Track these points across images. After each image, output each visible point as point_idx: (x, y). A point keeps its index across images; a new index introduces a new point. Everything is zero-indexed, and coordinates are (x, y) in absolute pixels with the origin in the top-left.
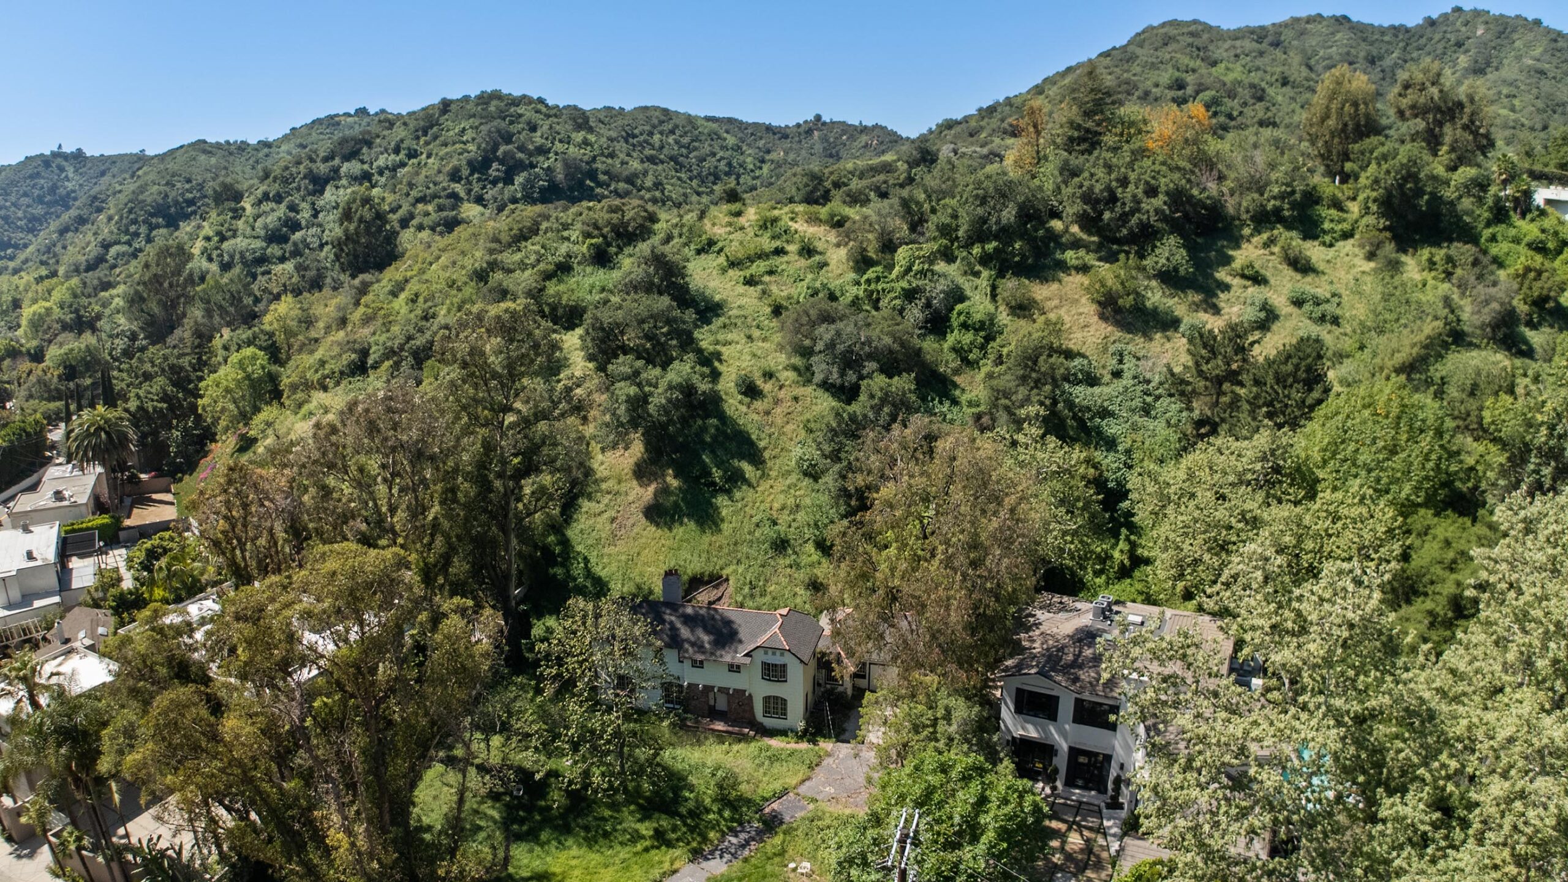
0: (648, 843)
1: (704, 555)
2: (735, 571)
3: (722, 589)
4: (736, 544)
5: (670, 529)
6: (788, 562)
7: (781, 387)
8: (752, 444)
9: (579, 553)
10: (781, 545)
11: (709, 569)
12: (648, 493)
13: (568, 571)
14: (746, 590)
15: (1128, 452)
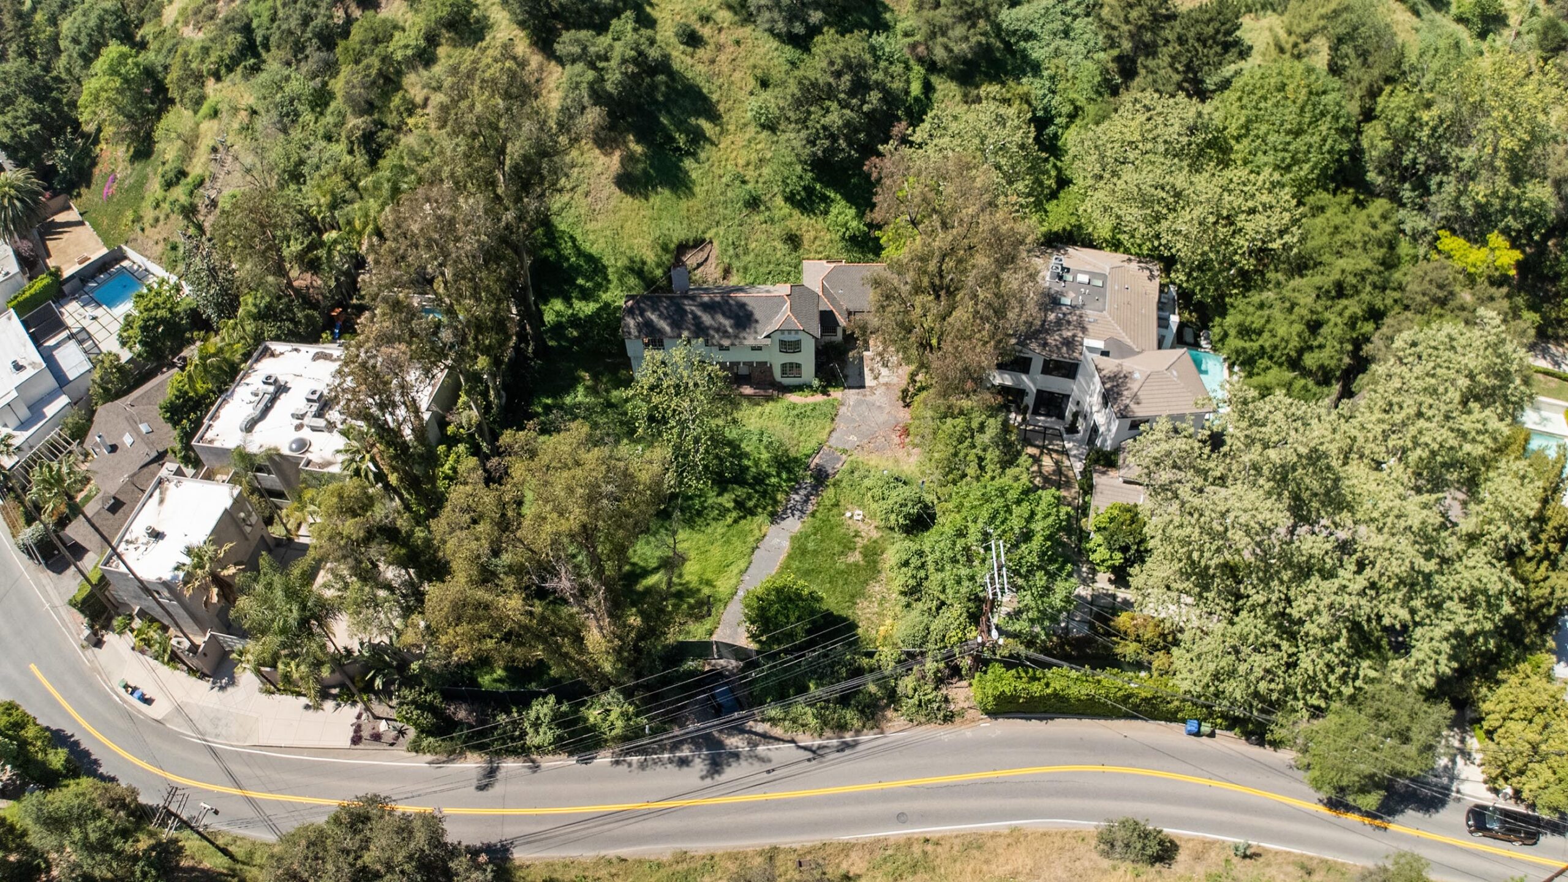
0: (734, 514)
1: (685, 222)
2: (717, 234)
3: (707, 250)
4: (712, 206)
5: (647, 199)
6: (762, 218)
7: (720, 30)
8: (705, 99)
10: (754, 203)
11: (692, 236)
12: (613, 162)
13: (558, 252)
14: (731, 252)
15: (1052, 78)
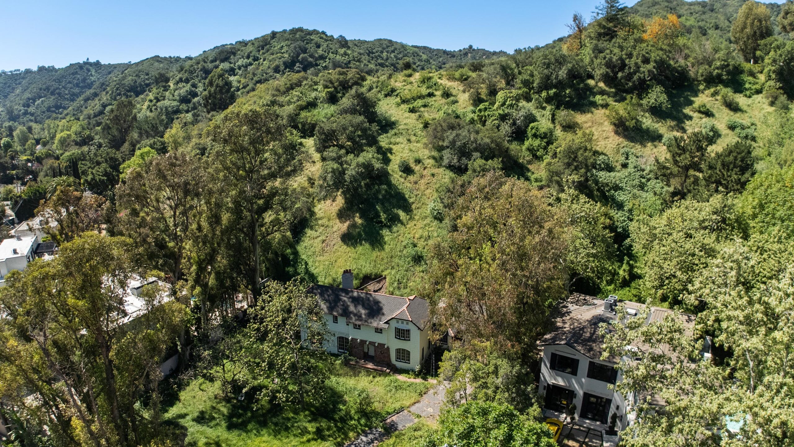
0: (310, 436)
1: (373, 263)
2: (390, 273)
3: (382, 283)
4: (392, 257)
5: (355, 248)
6: (421, 269)
7: (425, 168)
8: (405, 200)
9: (303, 260)
10: (418, 259)
11: (374, 271)
12: (344, 227)
13: (296, 270)
14: (396, 284)
15: (630, 211)
